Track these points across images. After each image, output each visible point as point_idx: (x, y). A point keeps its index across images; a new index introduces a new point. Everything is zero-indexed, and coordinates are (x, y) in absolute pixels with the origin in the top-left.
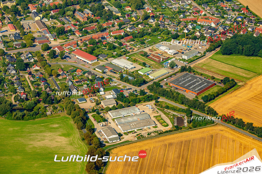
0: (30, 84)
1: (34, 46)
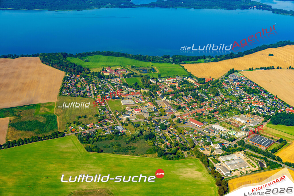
0: (170, 138)
1: (166, 115)
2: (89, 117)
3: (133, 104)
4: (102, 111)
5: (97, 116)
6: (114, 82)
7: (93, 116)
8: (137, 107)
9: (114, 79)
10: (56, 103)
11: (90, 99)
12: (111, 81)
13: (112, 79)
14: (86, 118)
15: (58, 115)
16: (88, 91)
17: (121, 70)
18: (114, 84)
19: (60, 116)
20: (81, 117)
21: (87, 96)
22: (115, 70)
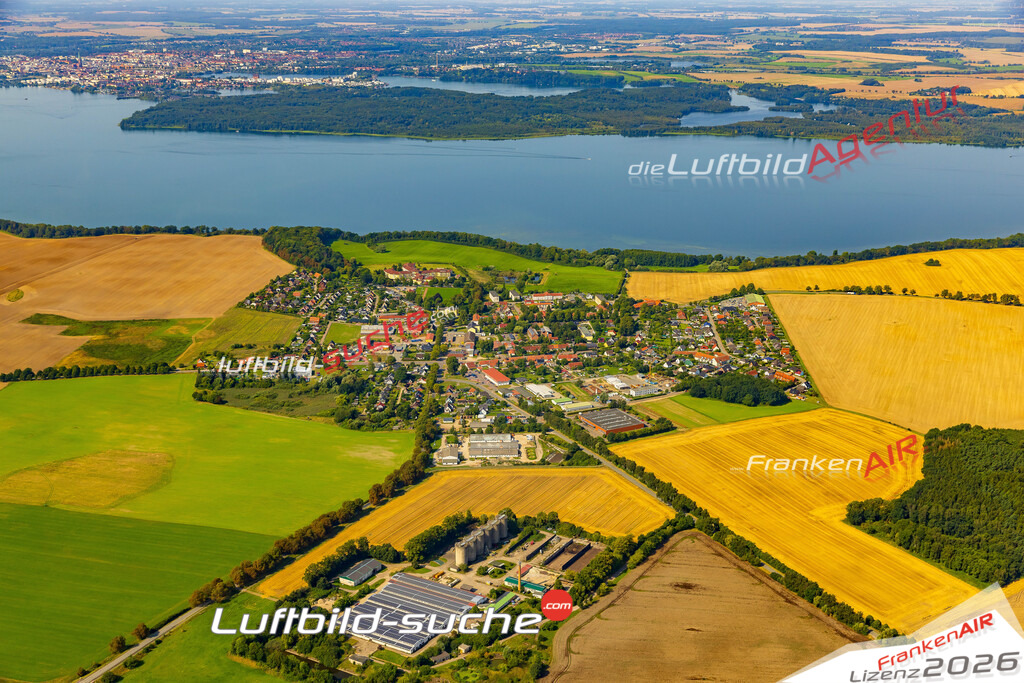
0: (400, 397)
1: (441, 360)
4: (301, 341)
6: (391, 293)
9: (399, 287)
10: (214, 319)
13: (395, 287)
15: (197, 341)
16: (310, 303)
17: (438, 271)
18: (387, 295)
19: (200, 343)
20: (242, 347)
21: (296, 312)
22: (425, 269)
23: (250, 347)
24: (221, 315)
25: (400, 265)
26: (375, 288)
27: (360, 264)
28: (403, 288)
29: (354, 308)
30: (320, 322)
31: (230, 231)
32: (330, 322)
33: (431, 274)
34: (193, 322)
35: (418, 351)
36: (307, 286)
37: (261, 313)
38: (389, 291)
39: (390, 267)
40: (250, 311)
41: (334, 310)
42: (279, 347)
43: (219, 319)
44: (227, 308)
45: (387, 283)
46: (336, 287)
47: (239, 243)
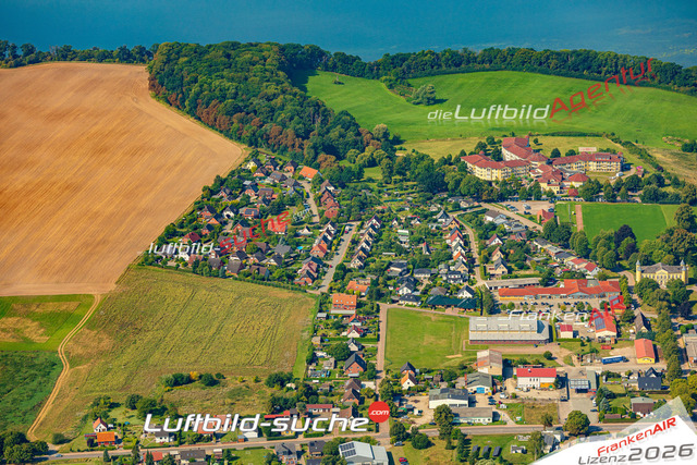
2: (233, 383)
3: (536, 343)
4: (327, 364)
5: (283, 385)
6: (499, 221)
7: (257, 381)
8: (549, 357)
9: (513, 204)
10: (98, 299)
11: (301, 294)
12: (484, 211)
13: (504, 204)
14: (213, 389)
15: (74, 361)
16: (316, 252)
17: (588, 157)
18: (494, 227)
19: (83, 368)
20: (190, 380)
21: (291, 278)
22: (556, 154)
23: (212, 382)
24: (112, 287)
25: (492, 141)
26: (457, 207)
27: (398, 141)
28: (522, 206)
29: (425, 264)
30: (359, 305)
31: (66, 55)
32: (384, 307)
33: (574, 168)
34: (50, 307)
35: (631, 393)
36: (293, 203)
37: (207, 281)
38: (495, 215)
39: (470, 147)
40: (178, 276)
41: (382, 270)
42: (281, 381)
43: (109, 300)
44: (121, 267)
45: (481, 192)
46: (363, 206)
47: (92, 84)
